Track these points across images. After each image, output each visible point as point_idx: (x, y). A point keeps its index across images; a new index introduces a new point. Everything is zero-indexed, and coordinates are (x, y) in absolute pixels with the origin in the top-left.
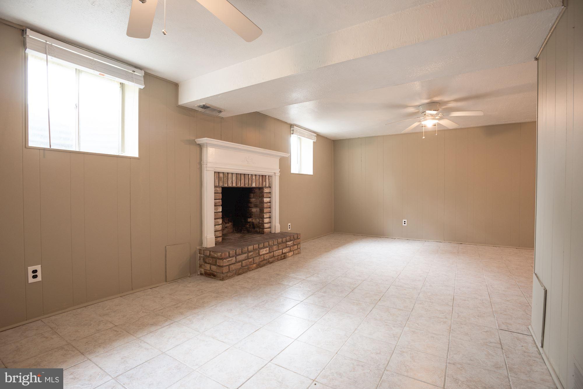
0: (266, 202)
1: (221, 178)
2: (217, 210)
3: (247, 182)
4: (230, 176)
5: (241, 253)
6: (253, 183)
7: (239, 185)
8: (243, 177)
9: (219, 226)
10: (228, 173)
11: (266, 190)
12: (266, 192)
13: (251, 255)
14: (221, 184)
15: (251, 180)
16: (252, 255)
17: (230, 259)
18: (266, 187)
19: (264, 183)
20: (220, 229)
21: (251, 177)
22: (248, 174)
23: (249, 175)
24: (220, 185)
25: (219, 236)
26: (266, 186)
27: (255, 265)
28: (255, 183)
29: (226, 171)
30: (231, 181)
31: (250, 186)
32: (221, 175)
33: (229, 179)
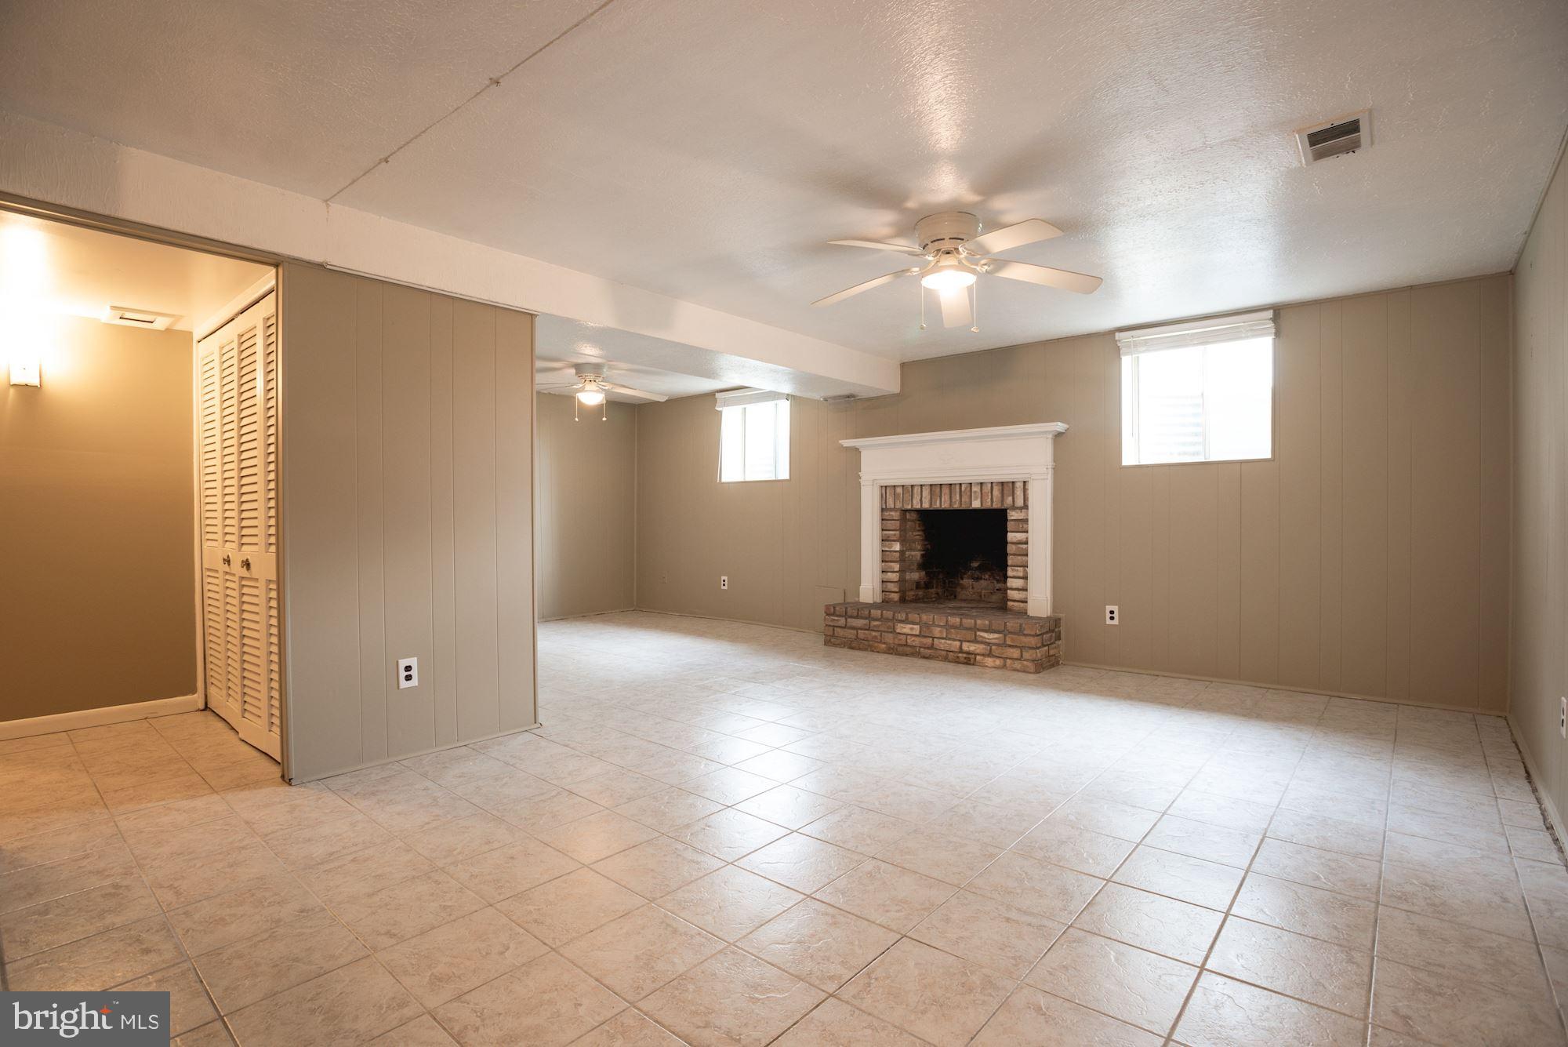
0: (1014, 540)
1: (899, 494)
2: (891, 547)
3: (958, 498)
4: (917, 490)
5: (855, 614)
6: (975, 500)
7: (937, 506)
8: (946, 490)
9: (895, 574)
10: (912, 486)
11: (1013, 515)
12: (1013, 518)
13: (875, 626)
14: (899, 505)
15: (969, 494)
16: (878, 626)
17: (836, 618)
18: (1014, 508)
19: (1009, 500)
20: (897, 579)
21: (969, 489)
22: (961, 484)
23: (963, 486)
24: (897, 507)
25: (893, 590)
26: (1014, 505)
27: (884, 646)
28: (979, 500)
29: (908, 482)
30: (919, 498)
31: (964, 507)
32: (899, 490)
33: (915, 496)
